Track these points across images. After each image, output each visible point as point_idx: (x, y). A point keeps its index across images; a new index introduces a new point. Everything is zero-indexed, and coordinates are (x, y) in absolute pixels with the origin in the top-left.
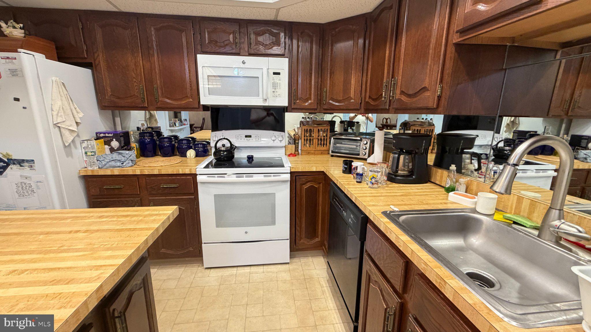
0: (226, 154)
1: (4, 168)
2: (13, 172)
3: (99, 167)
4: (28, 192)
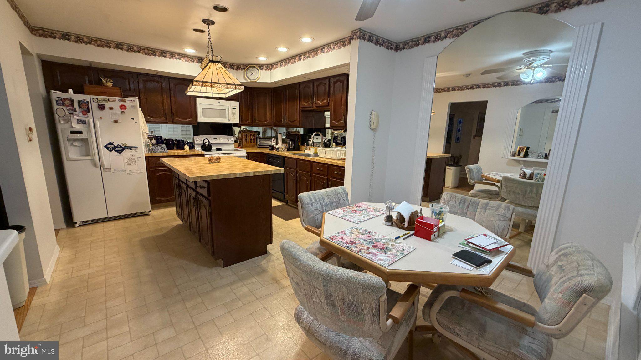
0: (209, 146)
1: (122, 151)
2: (126, 153)
3: (154, 152)
4: (132, 162)
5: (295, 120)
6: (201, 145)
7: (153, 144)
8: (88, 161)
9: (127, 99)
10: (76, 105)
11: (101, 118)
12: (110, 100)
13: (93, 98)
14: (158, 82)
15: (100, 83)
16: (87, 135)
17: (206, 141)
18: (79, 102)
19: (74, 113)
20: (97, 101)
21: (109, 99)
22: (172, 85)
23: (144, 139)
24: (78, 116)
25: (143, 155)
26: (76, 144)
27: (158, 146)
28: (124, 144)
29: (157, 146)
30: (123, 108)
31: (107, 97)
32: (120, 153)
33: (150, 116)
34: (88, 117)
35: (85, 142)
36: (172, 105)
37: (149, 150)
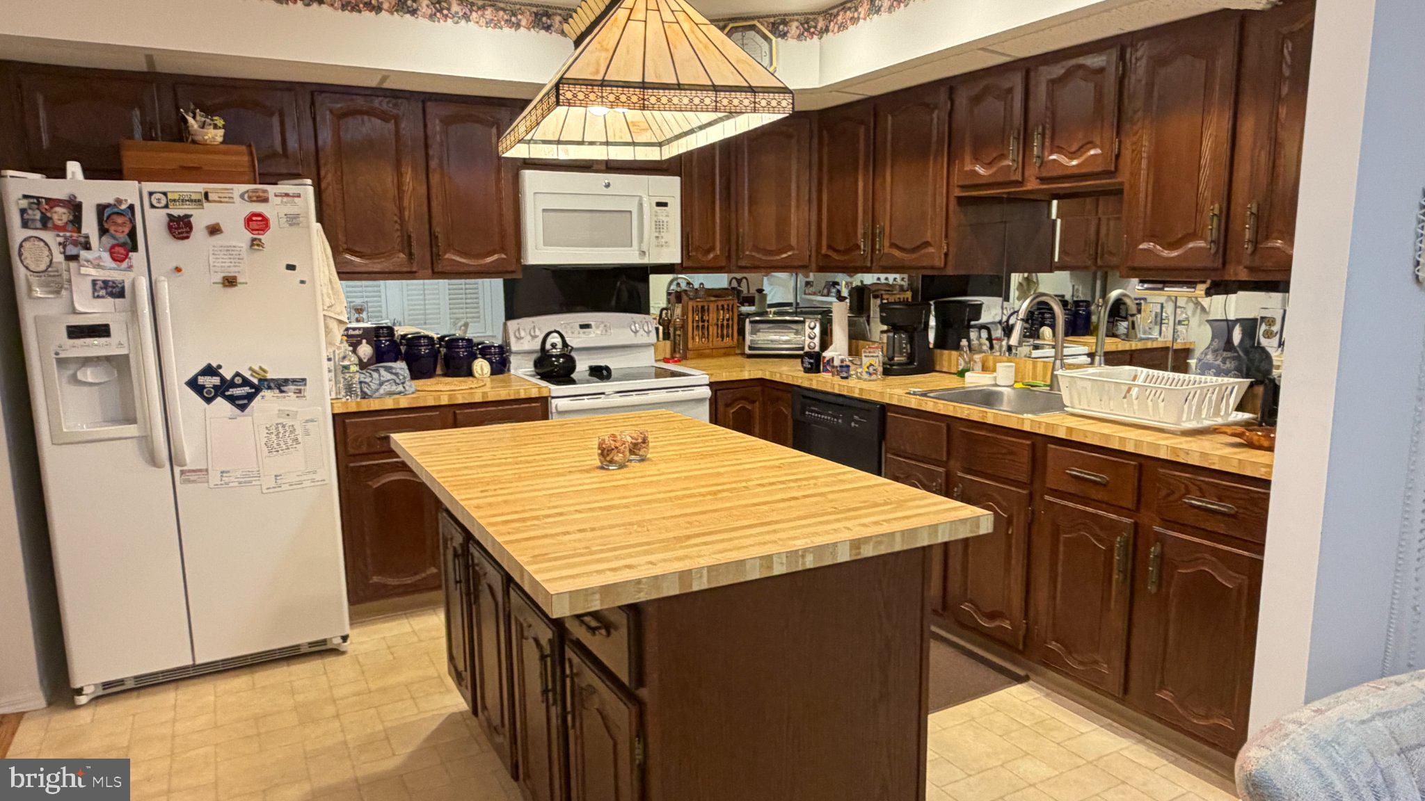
0: (563, 362)
1: (250, 397)
2: (266, 402)
3: (365, 396)
4: (286, 443)
5: (927, 244)
6: (535, 356)
7: (360, 360)
8: (129, 441)
9: (271, 189)
10: (90, 225)
11: (178, 270)
12: (211, 197)
13: (151, 194)
14: (384, 117)
15: (180, 133)
16: (124, 341)
17: (555, 339)
18: (101, 209)
19: (84, 254)
20: (164, 202)
21: (206, 195)
22: (436, 126)
23: (330, 343)
24: (98, 266)
25: (324, 410)
26: (88, 375)
27: (382, 371)
28: (256, 368)
29: (377, 370)
30: (257, 223)
31: (200, 187)
32: (242, 408)
33: (354, 253)
34: (130, 267)
35: (120, 365)
36: (434, 204)
37: (349, 389)
